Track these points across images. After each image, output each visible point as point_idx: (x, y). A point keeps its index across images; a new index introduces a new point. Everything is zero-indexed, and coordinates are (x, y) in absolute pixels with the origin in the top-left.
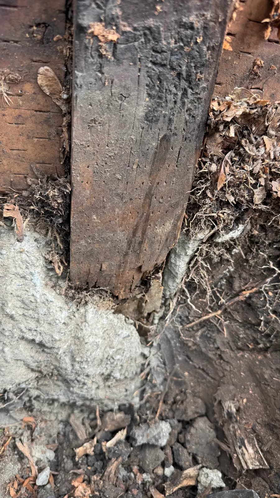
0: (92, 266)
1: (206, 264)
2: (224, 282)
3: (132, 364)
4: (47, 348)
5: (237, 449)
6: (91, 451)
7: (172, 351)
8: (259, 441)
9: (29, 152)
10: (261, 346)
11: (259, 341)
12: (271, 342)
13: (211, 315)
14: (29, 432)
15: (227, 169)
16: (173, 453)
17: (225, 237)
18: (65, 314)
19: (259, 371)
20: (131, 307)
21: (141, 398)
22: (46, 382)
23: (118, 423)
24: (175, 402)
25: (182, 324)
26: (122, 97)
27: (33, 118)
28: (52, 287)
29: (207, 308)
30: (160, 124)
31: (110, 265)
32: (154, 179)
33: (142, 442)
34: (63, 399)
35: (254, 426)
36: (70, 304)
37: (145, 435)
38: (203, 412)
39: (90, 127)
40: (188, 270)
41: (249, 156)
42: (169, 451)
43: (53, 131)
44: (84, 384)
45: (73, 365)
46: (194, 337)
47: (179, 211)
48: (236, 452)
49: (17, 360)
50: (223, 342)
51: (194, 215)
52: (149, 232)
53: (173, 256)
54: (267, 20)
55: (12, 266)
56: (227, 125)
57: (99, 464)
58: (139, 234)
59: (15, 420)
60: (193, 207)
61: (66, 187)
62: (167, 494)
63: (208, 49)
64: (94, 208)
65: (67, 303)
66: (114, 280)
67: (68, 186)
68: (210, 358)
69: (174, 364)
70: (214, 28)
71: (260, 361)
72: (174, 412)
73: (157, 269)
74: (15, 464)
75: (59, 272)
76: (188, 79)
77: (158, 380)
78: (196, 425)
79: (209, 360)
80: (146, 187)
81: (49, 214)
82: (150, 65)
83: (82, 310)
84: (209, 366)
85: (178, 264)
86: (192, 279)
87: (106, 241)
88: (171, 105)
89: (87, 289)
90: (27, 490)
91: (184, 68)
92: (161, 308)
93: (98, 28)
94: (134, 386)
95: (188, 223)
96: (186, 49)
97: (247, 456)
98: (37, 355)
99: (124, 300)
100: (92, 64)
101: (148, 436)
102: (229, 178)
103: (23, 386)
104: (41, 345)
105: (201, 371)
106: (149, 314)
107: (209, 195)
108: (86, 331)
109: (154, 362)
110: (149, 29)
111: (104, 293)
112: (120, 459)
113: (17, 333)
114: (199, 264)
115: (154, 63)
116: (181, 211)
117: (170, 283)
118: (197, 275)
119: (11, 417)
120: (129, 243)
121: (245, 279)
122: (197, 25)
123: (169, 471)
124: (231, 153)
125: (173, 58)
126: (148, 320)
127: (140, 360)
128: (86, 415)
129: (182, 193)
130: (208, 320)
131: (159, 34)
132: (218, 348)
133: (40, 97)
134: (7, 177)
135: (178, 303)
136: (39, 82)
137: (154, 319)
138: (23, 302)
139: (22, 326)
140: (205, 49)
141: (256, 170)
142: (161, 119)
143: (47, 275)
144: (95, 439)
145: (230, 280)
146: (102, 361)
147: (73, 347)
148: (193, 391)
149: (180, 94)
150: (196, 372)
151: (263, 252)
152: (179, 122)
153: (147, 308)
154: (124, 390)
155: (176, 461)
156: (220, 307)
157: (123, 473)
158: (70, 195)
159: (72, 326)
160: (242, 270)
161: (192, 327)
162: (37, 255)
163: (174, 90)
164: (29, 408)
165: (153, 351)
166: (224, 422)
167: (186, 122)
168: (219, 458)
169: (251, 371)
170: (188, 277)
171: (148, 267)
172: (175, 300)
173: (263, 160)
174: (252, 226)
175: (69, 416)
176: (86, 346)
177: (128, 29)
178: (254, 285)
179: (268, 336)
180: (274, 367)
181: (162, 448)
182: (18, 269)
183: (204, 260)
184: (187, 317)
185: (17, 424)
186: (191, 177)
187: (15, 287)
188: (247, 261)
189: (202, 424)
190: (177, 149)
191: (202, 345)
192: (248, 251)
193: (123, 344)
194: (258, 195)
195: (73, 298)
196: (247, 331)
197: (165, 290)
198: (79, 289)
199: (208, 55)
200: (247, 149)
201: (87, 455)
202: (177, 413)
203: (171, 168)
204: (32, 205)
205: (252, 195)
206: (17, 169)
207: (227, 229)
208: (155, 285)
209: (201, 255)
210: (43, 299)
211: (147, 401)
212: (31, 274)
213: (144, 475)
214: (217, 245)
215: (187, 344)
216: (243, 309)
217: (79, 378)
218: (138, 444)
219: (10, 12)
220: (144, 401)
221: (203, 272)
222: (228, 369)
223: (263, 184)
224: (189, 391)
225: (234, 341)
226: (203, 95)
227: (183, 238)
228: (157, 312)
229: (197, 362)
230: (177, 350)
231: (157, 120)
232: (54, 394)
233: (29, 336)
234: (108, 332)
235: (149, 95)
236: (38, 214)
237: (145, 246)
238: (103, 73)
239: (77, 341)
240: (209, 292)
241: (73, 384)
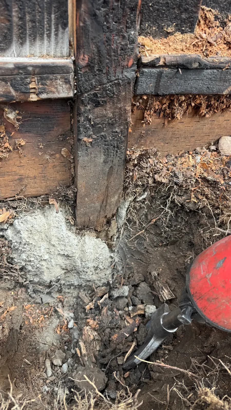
0: (86, 219)
1: (134, 210)
2: (144, 217)
3: (106, 262)
4: (70, 257)
5: (161, 292)
6: (92, 307)
7: (124, 253)
8: (170, 287)
9: (58, 177)
10: (165, 243)
11: (164, 241)
12: (168, 241)
13: (140, 233)
14: (61, 303)
15: (136, 173)
16: (131, 300)
17: (140, 199)
18: (76, 241)
19: (165, 255)
20: (103, 234)
21: (113, 278)
22: (69, 275)
23: (104, 291)
24: (129, 278)
25: (127, 239)
26: (95, 157)
27: (59, 165)
28: (69, 230)
29: (138, 230)
30: (109, 163)
31: (93, 217)
32: (109, 181)
33: (117, 296)
34: (76, 283)
35: (167, 280)
36: (78, 236)
37: (118, 293)
38: (143, 279)
39: (84, 169)
40: (127, 214)
41: (144, 167)
42: (129, 299)
43: (67, 169)
44: (87, 272)
45: (81, 264)
46: (134, 244)
47: (120, 191)
48: (160, 294)
49: (57, 265)
50: (147, 245)
51: (126, 191)
52: (108, 201)
53: (119, 209)
54: (143, 121)
55: (52, 223)
56: (134, 160)
57: (97, 312)
58: (105, 202)
59: (54, 298)
60: (125, 188)
61: (74, 189)
62: (132, 316)
63: (123, 137)
64: (86, 196)
65: (76, 236)
66: (95, 223)
67: (76, 189)
68: (142, 253)
69: (126, 259)
70: (124, 131)
71: (165, 250)
72: (129, 282)
73: (113, 216)
74: (57, 319)
75: (72, 223)
76: (118, 147)
77: (120, 268)
78: (140, 286)
79: (142, 254)
80: (106, 185)
81: (67, 200)
82: (104, 146)
83: (83, 238)
84: (143, 257)
85: (122, 212)
86: (129, 218)
87: (91, 207)
88: (112, 156)
89: (84, 229)
90: (64, 331)
91: (116, 144)
92: (117, 233)
93: (85, 139)
94: (109, 272)
95: (124, 195)
96: (116, 139)
97: (165, 294)
98: (65, 261)
99: (100, 232)
100: (84, 149)
101: (119, 293)
102: (138, 176)
103: (59, 278)
104: (68, 256)
105: (139, 260)
106: (112, 237)
107: (131, 183)
108: (86, 247)
109: (117, 259)
110: (102, 136)
111: (91, 230)
112: (107, 306)
113: (57, 252)
114: (131, 211)
115: (105, 145)
116: (121, 191)
117: (120, 221)
118: (131, 215)
119: (52, 297)
120: (101, 207)
121: (153, 214)
122: (118, 131)
123: (131, 308)
124: (137, 167)
125: (112, 142)
126: (111, 240)
127: (110, 260)
128: (86, 292)
129: (121, 184)
130: (139, 235)
131: (106, 136)
132: (146, 248)
133: (62, 158)
134: (48, 188)
135: (124, 229)
136: (62, 153)
137: (114, 239)
138: (58, 238)
139: (59, 249)
140: (122, 137)
141: (148, 172)
142: (109, 161)
143: (67, 225)
144: (94, 301)
145: (146, 215)
146: (94, 260)
147: (81, 255)
148: (137, 271)
149: (115, 152)
150: (137, 262)
151: (158, 201)
152: (116, 161)
153: (111, 234)
154: (104, 275)
155: (134, 303)
156: (143, 228)
157: (110, 312)
158: (76, 192)
159: (80, 246)
160: (151, 210)
161: (132, 240)
162: (62, 217)
163: (113, 151)
164: (60, 291)
165: (116, 254)
166: (153, 282)
167: (118, 161)
168: (153, 300)
169: (162, 256)
170: (127, 217)
171: (109, 215)
172: (123, 228)
173: (150, 167)
174: (151, 192)
175: (79, 293)
176: (87, 254)
177: (95, 137)
178: (157, 216)
179: (166, 238)
180: (171, 252)
181: (126, 297)
182: (55, 224)
183: (133, 209)
184: (129, 235)
185: (54, 300)
186: (123, 178)
187: (54, 232)
188: (152, 206)
189: (143, 285)
190: (116, 170)
191: (138, 248)
192: (151, 202)
193: (102, 252)
194: (150, 181)
195: (79, 234)
196: (158, 238)
197: (118, 224)
198: (81, 230)
199: (123, 139)
200: (143, 165)
201: (91, 309)
202: (131, 282)
203: (115, 176)
204: (59, 197)
205: (148, 181)
206: (53, 184)
207: (140, 195)
208: (113, 222)
209: (131, 207)
210: (67, 236)
211: (116, 279)
212: (61, 225)
213: (120, 312)
214: (137, 202)
215: (131, 248)
216: (154, 227)
217: (84, 270)
218: (115, 297)
219: (51, 133)
220: (114, 279)
221: (134, 214)
222: (152, 257)
223: (152, 176)
224: (135, 271)
225: (152, 244)
226: (123, 151)
227: (123, 201)
228: (115, 235)
229: (137, 257)
230: (126, 252)
231: (108, 162)
232: (72, 280)
233: (62, 253)
234: (95, 247)
235: (104, 155)
236: (62, 200)
237: (108, 207)
238: (87, 151)
239: (82, 252)
240: (138, 222)
241: (81, 274)
